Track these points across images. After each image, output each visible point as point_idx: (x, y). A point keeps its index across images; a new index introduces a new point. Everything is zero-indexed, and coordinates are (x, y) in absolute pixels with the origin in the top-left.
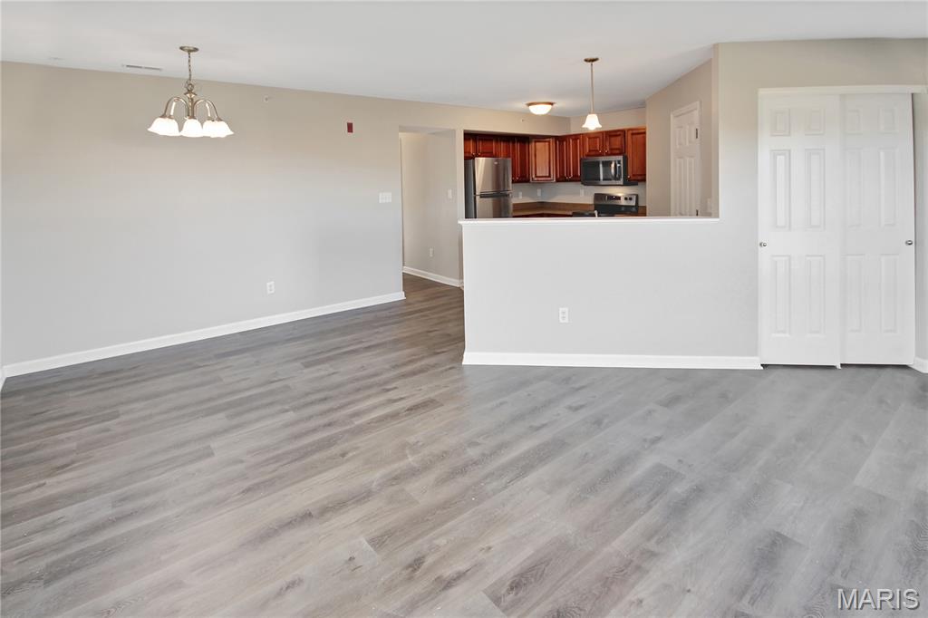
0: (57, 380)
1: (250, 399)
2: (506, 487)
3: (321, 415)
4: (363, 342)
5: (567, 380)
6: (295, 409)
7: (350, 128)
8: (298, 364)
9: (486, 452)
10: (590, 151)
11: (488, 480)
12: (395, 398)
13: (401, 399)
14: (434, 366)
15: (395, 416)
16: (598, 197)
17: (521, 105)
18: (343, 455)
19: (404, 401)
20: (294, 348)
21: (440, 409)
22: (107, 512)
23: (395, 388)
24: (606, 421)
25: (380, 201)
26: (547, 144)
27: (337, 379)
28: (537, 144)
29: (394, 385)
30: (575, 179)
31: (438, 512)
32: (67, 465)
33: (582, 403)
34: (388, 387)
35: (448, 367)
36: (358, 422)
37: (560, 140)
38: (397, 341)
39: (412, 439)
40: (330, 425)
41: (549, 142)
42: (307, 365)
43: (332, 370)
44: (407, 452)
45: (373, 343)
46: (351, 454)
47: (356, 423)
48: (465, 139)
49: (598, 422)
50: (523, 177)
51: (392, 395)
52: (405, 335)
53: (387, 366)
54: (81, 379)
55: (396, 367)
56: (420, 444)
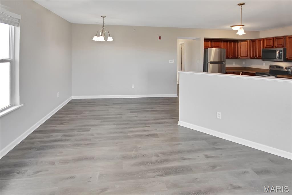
0: (79, 101)
1: (110, 118)
2: (154, 177)
3: (122, 128)
4: (152, 108)
5: (214, 143)
6: (117, 124)
7: (160, 38)
8: (129, 111)
9: (158, 161)
10: (267, 46)
11: (150, 172)
12: (146, 130)
13: (148, 131)
14: (168, 123)
15: (141, 136)
16: (271, 66)
17: (229, 27)
18: (117, 143)
19: (147, 132)
20: (133, 106)
21: (157, 139)
22: (59, 138)
23: (149, 127)
24: (218, 168)
25: (170, 62)
26: (247, 43)
27: (136, 118)
28: (242, 43)
29: (149, 125)
30: (259, 58)
31: (125, 175)
32: (63, 123)
33: (214, 156)
34: (147, 126)
35: (172, 124)
36: (130, 134)
37: (253, 41)
38: (162, 111)
39: (139, 146)
40: (121, 132)
41: (248, 42)
42: (131, 112)
43: (136, 115)
44: (134, 149)
45: (155, 110)
46: (118, 144)
47: (129, 134)
48: (204, 41)
49: (214, 167)
50: (235, 56)
51: (146, 129)
52: (167, 109)
53: (153, 119)
54: (84, 102)
55: (155, 119)
56: (141, 148)
